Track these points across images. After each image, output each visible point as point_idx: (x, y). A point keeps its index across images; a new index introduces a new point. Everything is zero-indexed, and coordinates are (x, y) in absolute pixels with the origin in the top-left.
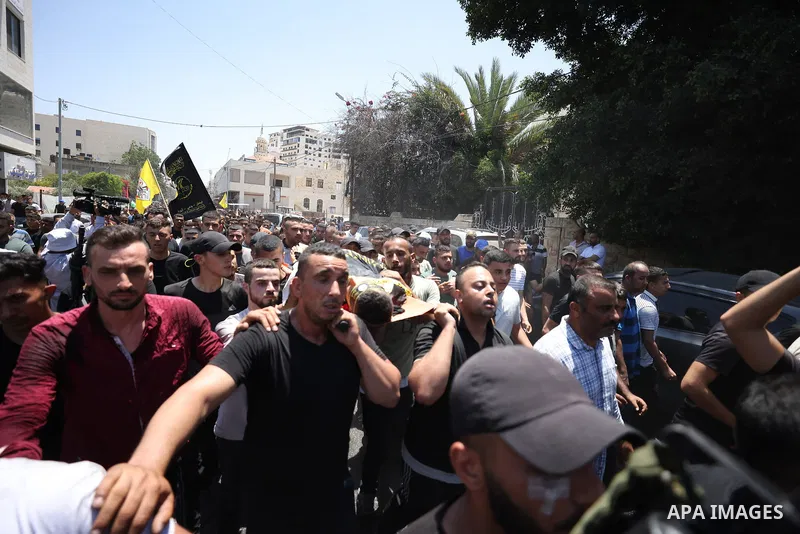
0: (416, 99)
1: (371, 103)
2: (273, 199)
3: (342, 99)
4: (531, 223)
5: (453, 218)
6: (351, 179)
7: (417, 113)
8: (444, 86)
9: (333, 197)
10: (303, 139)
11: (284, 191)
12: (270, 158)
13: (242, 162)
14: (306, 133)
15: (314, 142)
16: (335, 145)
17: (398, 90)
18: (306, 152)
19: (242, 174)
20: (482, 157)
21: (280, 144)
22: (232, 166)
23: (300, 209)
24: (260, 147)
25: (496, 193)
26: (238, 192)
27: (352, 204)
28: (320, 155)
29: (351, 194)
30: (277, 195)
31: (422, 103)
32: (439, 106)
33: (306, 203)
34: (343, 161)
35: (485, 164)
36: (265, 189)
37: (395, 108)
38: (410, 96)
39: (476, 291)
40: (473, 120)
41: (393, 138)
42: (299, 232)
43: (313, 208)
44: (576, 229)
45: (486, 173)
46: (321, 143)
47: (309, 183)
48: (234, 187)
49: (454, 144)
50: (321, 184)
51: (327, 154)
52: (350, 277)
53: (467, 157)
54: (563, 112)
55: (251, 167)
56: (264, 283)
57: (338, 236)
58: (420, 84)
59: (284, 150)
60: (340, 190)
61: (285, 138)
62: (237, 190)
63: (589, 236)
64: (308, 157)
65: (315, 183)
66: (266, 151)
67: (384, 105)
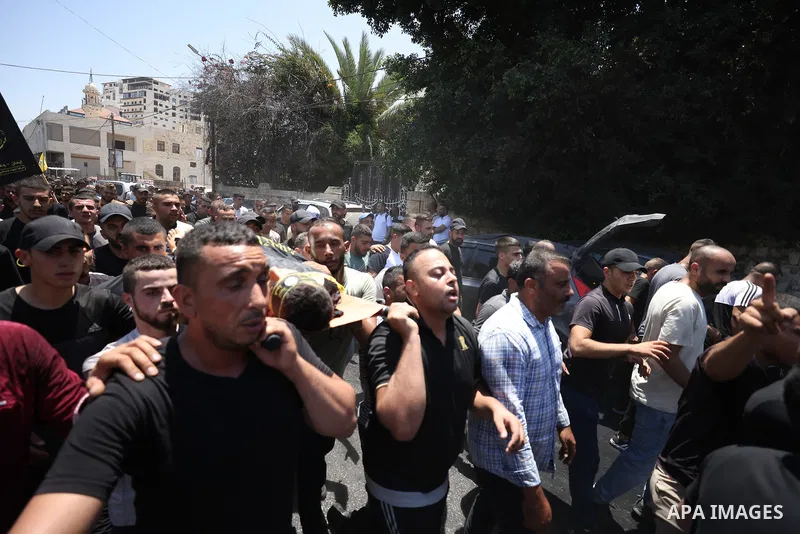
0: (281, 63)
1: (231, 61)
2: (113, 163)
3: (196, 52)
4: (395, 196)
5: (323, 191)
6: (212, 145)
7: (284, 78)
8: (313, 53)
9: (193, 165)
10: (150, 95)
11: (127, 155)
12: (106, 113)
13: (64, 116)
14: (154, 86)
15: (165, 98)
16: (192, 104)
17: (261, 51)
18: (156, 110)
19: (66, 133)
20: (351, 131)
21: (119, 97)
22: (50, 119)
23: (151, 177)
24: (90, 97)
25: (365, 166)
26: (62, 154)
27: (214, 172)
28: (174, 115)
29: (213, 162)
30: (119, 159)
31: (288, 68)
32: (307, 75)
33: (159, 170)
34: (202, 123)
35: (354, 138)
36: (102, 152)
37: (259, 70)
38: (276, 60)
39: (434, 280)
40: (342, 92)
41: (257, 104)
42: (174, 208)
43: (168, 176)
44: (431, 201)
45: (355, 146)
46: (174, 100)
47: (161, 146)
48: (55, 146)
49: (322, 115)
50: (176, 149)
51: (182, 114)
52: (271, 269)
53: (336, 130)
54: (422, 94)
55: (79, 123)
56: (157, 292)
57: (222, 211)
58: (286, 48)
59: (125, 105)
60: (199, 156)
61: (125, 90)
62: (60, 151)
63: (440, 207)
64: (159, 116)
65: (169, 146)
66: (97, 104)
67: (246, 66)
